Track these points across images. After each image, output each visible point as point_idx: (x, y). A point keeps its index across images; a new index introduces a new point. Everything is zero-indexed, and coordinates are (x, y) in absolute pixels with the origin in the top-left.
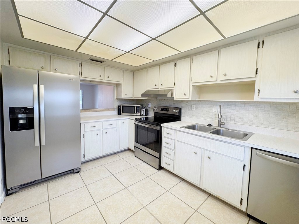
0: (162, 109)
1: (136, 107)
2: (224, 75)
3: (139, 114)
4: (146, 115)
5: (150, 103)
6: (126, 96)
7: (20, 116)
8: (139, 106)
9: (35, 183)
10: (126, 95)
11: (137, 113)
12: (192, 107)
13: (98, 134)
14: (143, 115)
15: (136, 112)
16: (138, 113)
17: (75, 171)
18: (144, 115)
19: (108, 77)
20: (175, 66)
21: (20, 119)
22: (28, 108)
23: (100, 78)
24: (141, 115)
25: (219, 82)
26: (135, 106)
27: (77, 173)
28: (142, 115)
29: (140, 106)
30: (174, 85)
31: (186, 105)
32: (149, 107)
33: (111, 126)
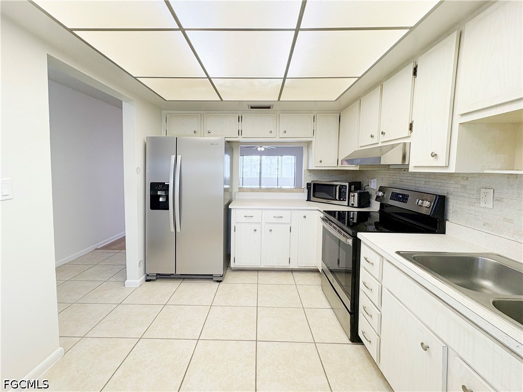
0: (395, 196)
1: (338, 188)
3: (346, 203)
4: (360, 206)
5: (376, 180)
6: (320, 164)
7: (159, 193)
8: (346, 186)
9: (171, 276)
10: (321, 162)
11: (340, 200)
12: (482, 195)
13: (255, 230)
14: (353, 205)
15: (337, 198)
16: (343, 200)
17: (215, 279)
18: (356, 205)
19: (285, 132)
20: (415, 73)
21: (160, 196)
22: (166, 183)
23: (270, 135)
24: (348, 205)
26: (337, 185)
27: (218, 281)
28: (350, 205)
29: (347, 184)
30: (411, 129)
31: (464, 187)
32: (372, 187)
33: (281, 220)
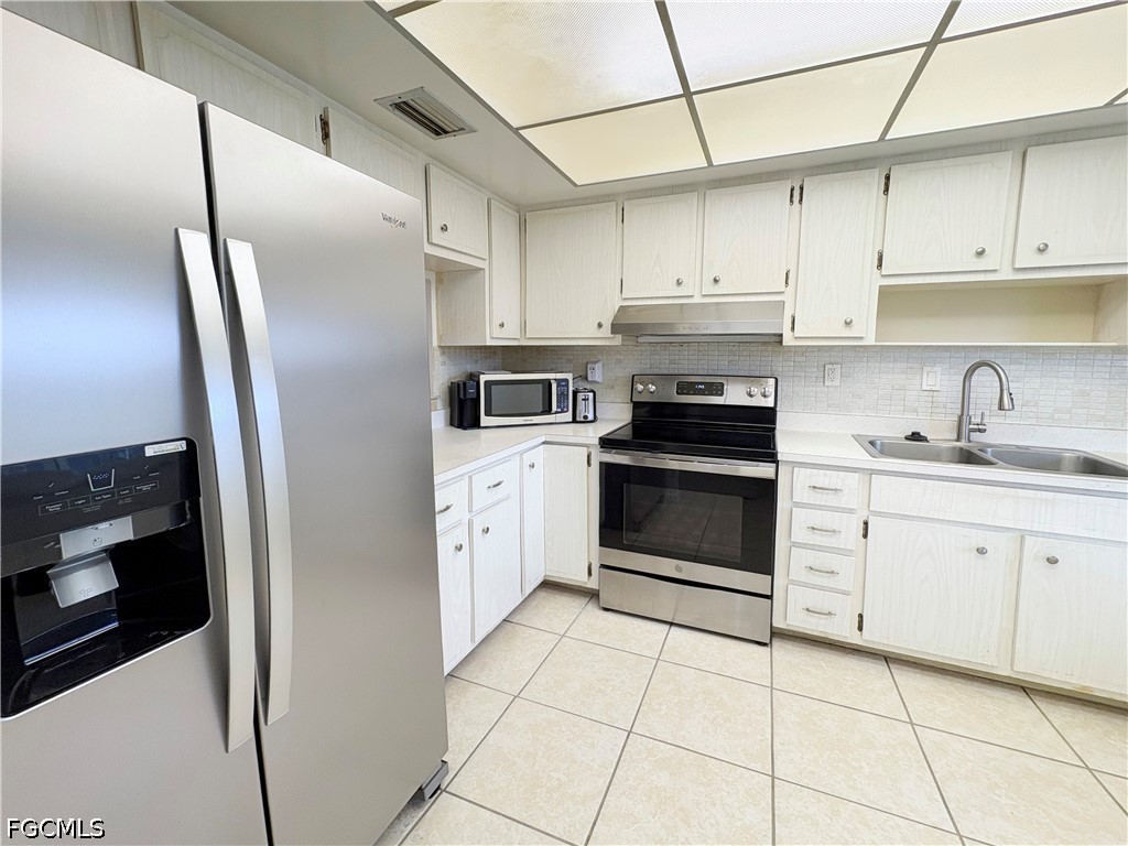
1: (554, 386)
2: (1039, 249)
3: (568, 416)
5: (600, 364)
6: (500, 332)
8: (567, 380)
10: (503, 325)
11: (557, 412)
13: (460, 548)
14: (585, 418)
16: (562, 412)
18: (592, 416)
22: (150, 452)
25: (1006, 274)
26: (552, 380)
27: (432, 795)
28: (580, 418)
29: (569, 376)
30: (786, 281)
32: (596, 378)
33: (499, 494)
